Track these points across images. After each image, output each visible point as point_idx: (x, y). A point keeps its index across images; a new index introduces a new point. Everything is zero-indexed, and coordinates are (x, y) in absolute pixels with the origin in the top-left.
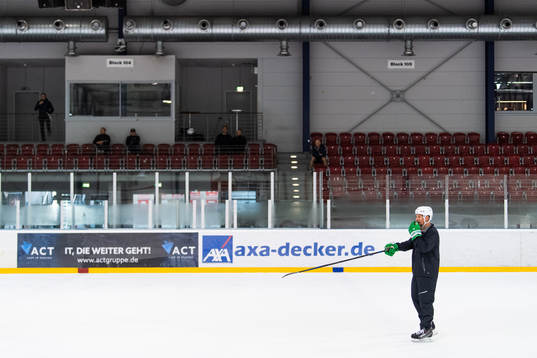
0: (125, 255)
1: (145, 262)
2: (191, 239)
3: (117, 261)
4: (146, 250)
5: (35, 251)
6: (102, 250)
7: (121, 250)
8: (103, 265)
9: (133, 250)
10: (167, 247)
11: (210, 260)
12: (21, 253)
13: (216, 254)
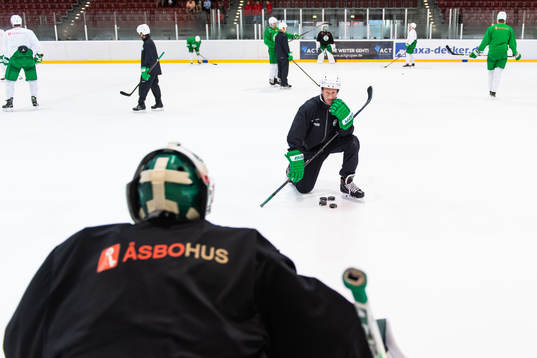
0: (355, 53)
1: (366, 57)
2: (390, 45)
3: (352, 56)
4: (366, 50)
5: (309, 51)
6: (344, 50)
7: (353, 51)
8: (344, 58)
9: (359, 50)
10: (377, 49)
11: (399, 56)
12: (302, 52)
13: (402, 52)
